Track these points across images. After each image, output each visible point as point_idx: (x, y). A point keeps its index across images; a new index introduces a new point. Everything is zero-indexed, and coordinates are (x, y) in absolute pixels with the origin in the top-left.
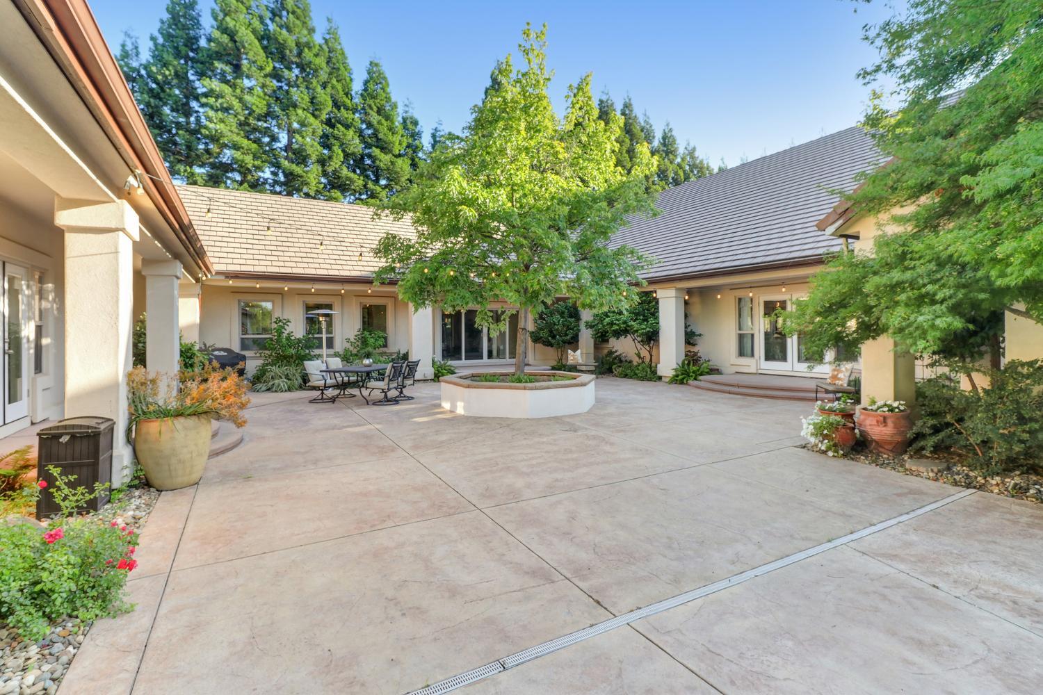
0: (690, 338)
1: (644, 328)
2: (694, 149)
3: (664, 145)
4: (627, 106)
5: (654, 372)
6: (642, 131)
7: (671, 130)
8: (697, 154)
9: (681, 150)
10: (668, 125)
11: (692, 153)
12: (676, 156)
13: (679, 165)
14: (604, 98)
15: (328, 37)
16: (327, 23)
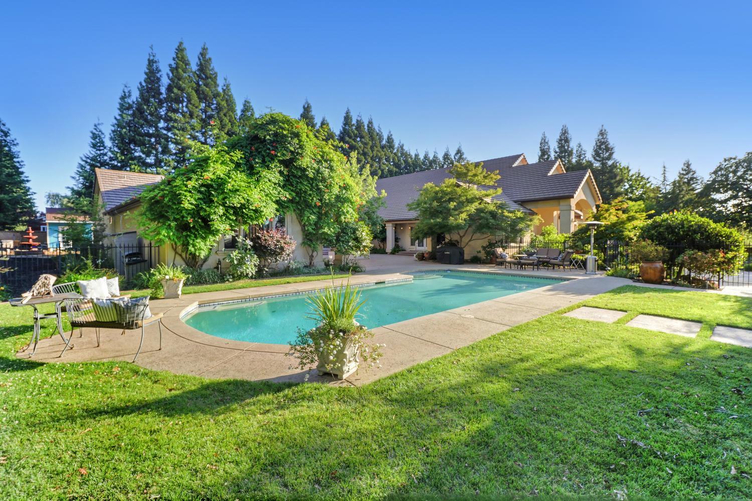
0: (397, 240)
1: (382, 236)
2: (403, 145)
3: (388, 142)
4: (370, 123)
5: (385, 251)
6: (377, 135)
7: (391, 135)
8: (404, 148)
9: (396, 146)
10: (390, 132)
11: (402, 147)
12: (394, 149)
13: (395, 154)
14: (359, 119)
15: (225, 88)
16: (224, 81)
